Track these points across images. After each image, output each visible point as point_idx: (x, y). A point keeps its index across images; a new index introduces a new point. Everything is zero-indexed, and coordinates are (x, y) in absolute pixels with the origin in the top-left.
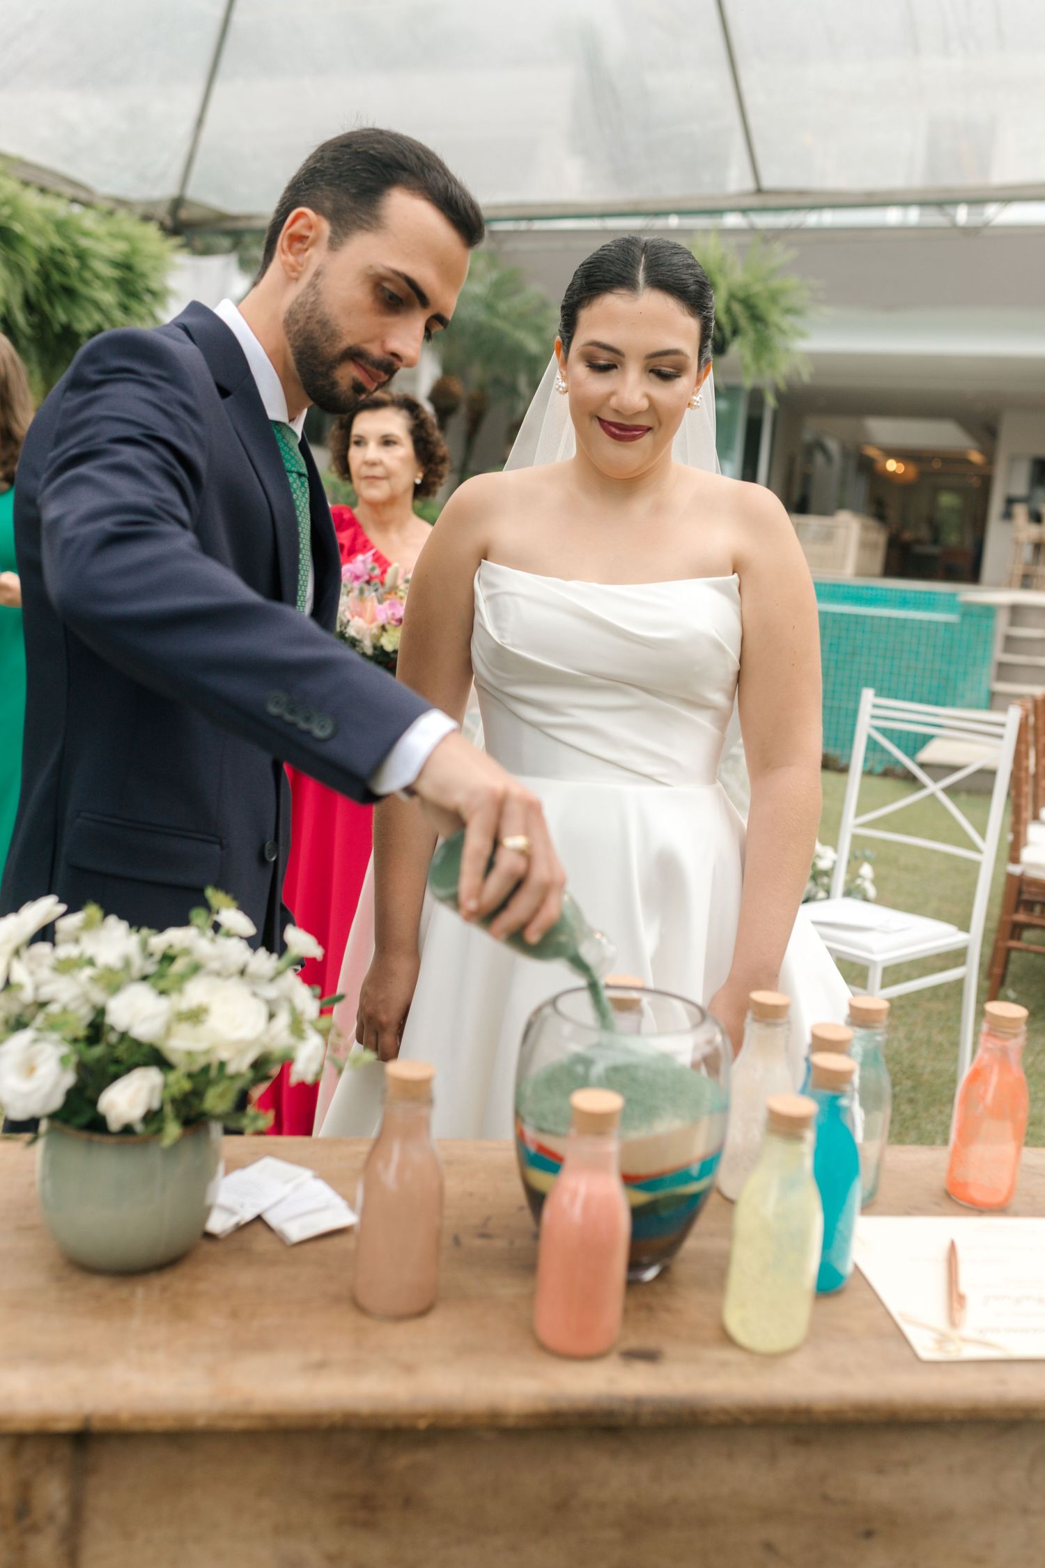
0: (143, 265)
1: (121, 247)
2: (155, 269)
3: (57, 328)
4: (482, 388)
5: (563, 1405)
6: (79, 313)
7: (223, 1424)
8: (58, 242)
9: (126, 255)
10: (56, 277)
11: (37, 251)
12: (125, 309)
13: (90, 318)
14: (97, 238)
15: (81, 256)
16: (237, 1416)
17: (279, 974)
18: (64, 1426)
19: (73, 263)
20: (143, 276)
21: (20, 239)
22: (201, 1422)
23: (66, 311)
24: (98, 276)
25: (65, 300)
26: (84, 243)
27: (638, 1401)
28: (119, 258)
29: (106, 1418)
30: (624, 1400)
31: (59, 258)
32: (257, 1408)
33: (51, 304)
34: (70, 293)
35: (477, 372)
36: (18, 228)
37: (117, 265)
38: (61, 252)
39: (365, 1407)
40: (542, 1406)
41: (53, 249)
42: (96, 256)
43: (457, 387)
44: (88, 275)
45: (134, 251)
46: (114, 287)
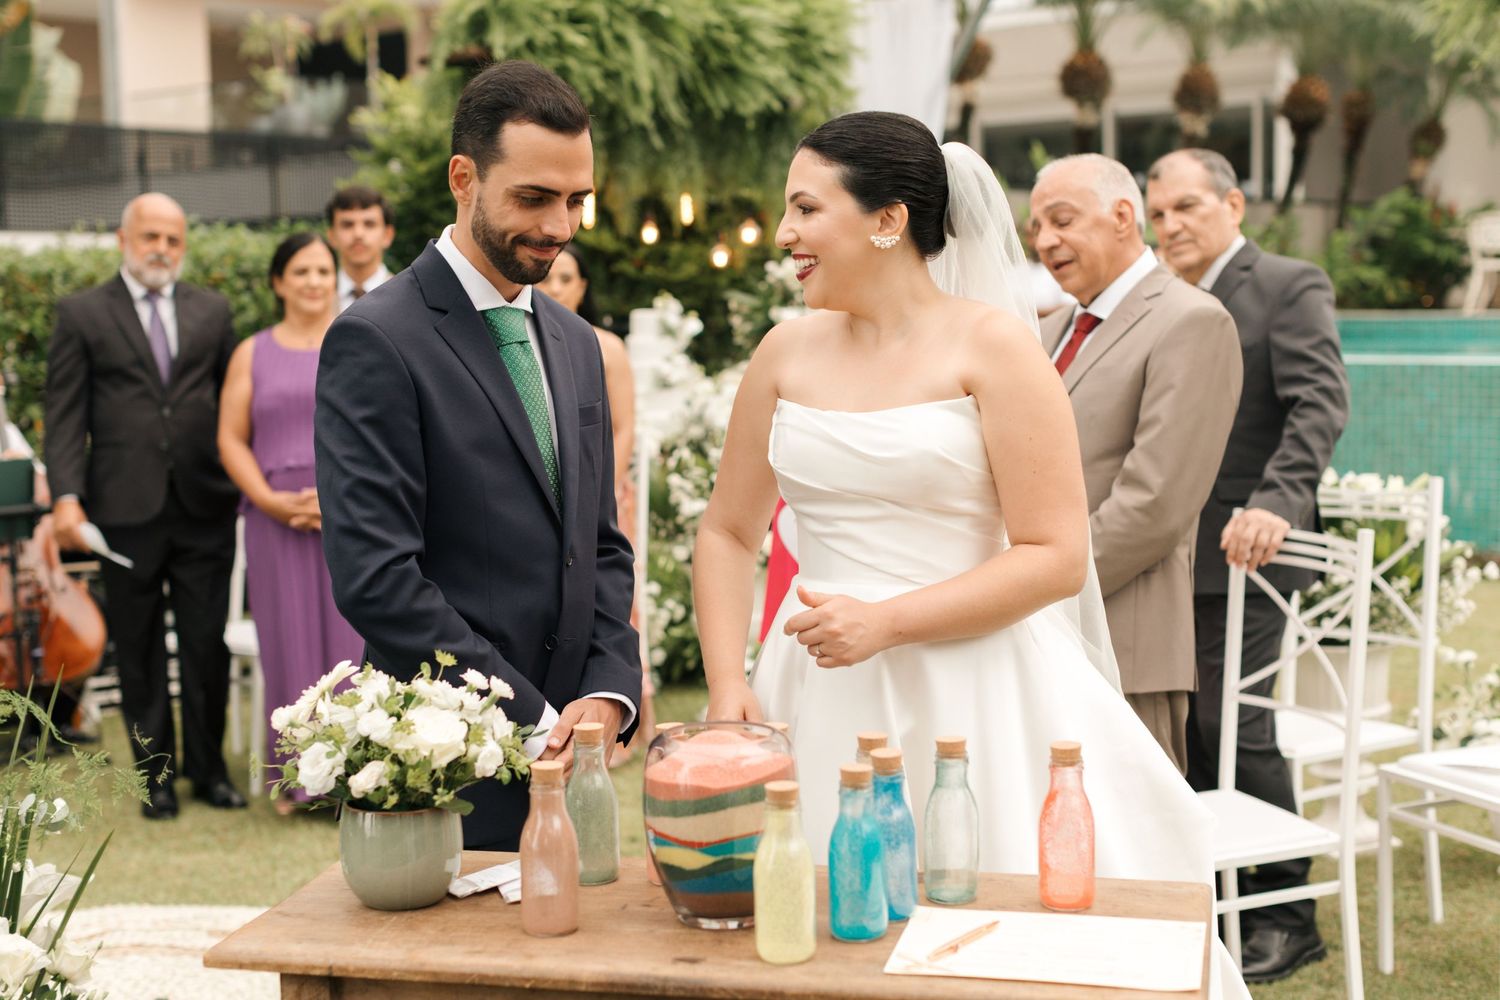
0: (819, 25)
1: (790, 9)
2: (834, 28)
3: (718, 115)
4: (1364, 88)
5: (617, 979)
6: (743, 94)
7: (407, 977)
8: (715, 18)
9: (796, 18)
10: (715, 59)
11: (690, 34)
12: (799, 80)
13: (755, 98)
15: (741, 29)
16: (416, 973)
17: (485, 709)
18: (317, 972)
19: (730, 38)
20: (819, 38)
21: (672, 21)
22: (395, 975)
23: (729, 94)
24: (762, 50)
25: (727, 79)
27: (666, 980)
28: (787, 24)
29: (341, 969)
30: (657, 978)
31: (716, 34)
32: (427, 968)
33: (710, 86)
34: (732, 72)
35: (1356, 67)
36: (665, 11)
37: (786, 32)
38: (719, 27)
39: (491, 972)
40: (603, 979)
41: (708, 26)
42: (759, 25)
43: (1322, 90)
44: (750, 50)
45: (808, 11)
46: (785, 57)
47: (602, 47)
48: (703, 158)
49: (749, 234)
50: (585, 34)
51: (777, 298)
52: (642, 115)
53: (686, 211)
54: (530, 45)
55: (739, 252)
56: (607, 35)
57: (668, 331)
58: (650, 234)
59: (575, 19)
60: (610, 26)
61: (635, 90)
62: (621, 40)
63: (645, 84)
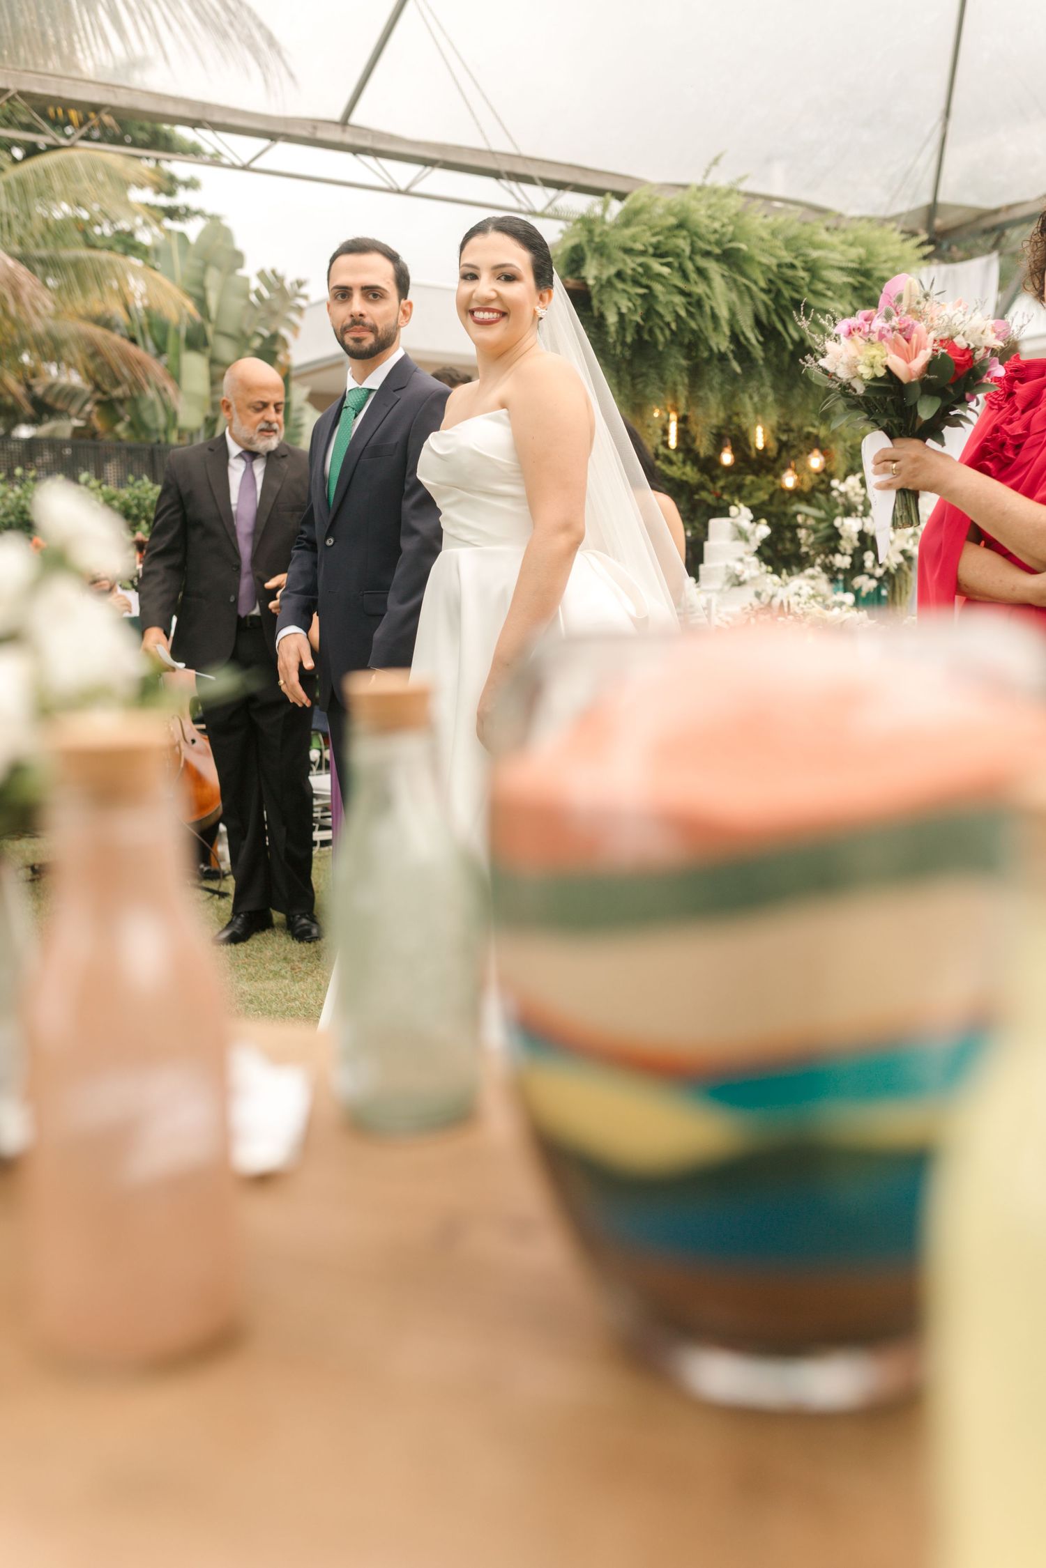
0: (881, 268)
1: (856, 253)
3: (789, 344)
8: (787, 257)
9: (862, 261)
10: (787, 293)
11: (766, 269)
14: (832, 248)
15: (813, 269)
19: (804, 276)
21: (747, 258)
24: (829, 285)
26: (815, 254)
28: (853, 265)
31: (789, 272)
33: (782, 321)
36: (744, 247)
37: (852, 271)
38: (792, 266)
41: (782, 265)
44: (820, 286)
45: (871, 254)
47: (685, 276)
48: (775, 387)
49: (816, 462)
50: (668, 265)
51: (840, 510)
52: (721, 343)
53: (759, 439)
54: (620, 275)
55: (806, 477)
56: (689, 266)
57: (742, 535)
58: (727, 458)
59: (659, 253)
60: (691, 259)
61: (714, 317)
62: (701, 272)
63: (724, 313)
